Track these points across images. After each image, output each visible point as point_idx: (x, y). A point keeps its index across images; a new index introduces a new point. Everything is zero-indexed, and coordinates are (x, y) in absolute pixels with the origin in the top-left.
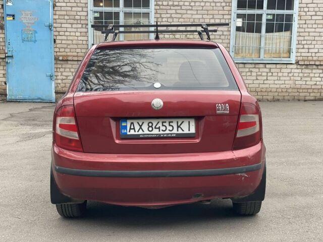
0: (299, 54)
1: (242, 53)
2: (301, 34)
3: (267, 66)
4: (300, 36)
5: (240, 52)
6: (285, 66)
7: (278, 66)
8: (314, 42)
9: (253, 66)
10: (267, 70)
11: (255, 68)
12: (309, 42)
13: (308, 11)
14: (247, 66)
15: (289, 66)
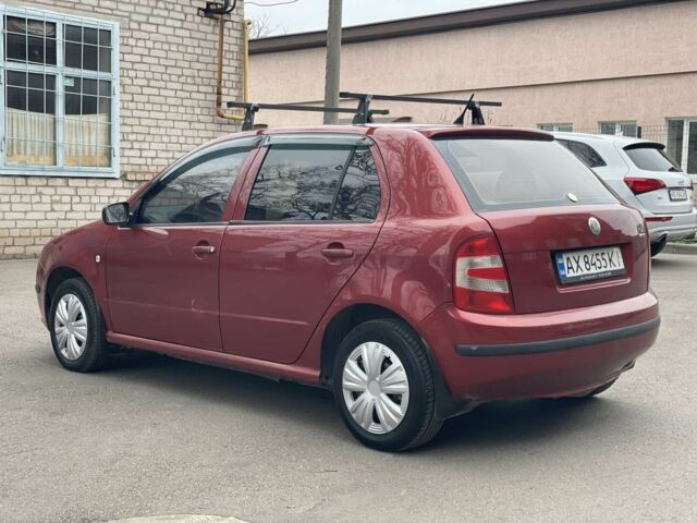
0: (125, 160)
1: (19, 153)
2: (128, 121)
3: (71, 182)
4: (125, 124)
5: (15, 151)
6: (102, 183)
7: (91, 183)
8: (149, 138)
9: (44, 181)
10: (72, 191)
11: (47, 186)
12: (141, 138)
13: (136, 78)
14: (31, 181)
15: (109, 183)
